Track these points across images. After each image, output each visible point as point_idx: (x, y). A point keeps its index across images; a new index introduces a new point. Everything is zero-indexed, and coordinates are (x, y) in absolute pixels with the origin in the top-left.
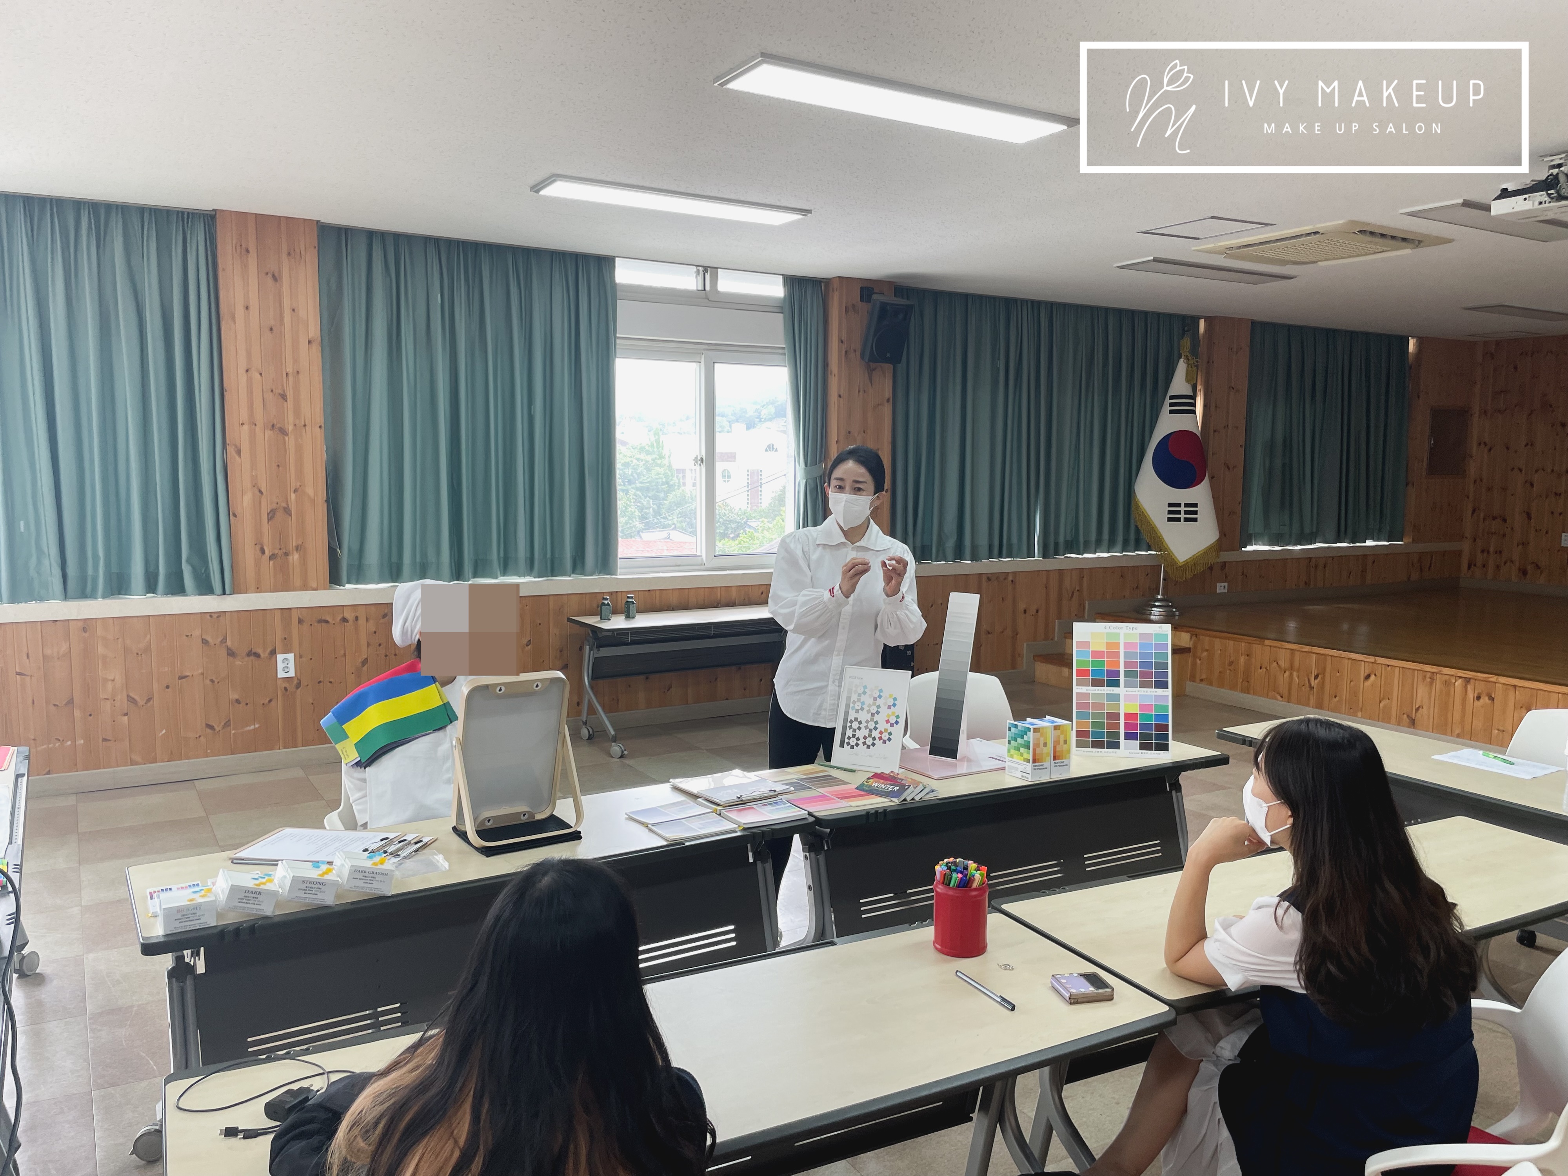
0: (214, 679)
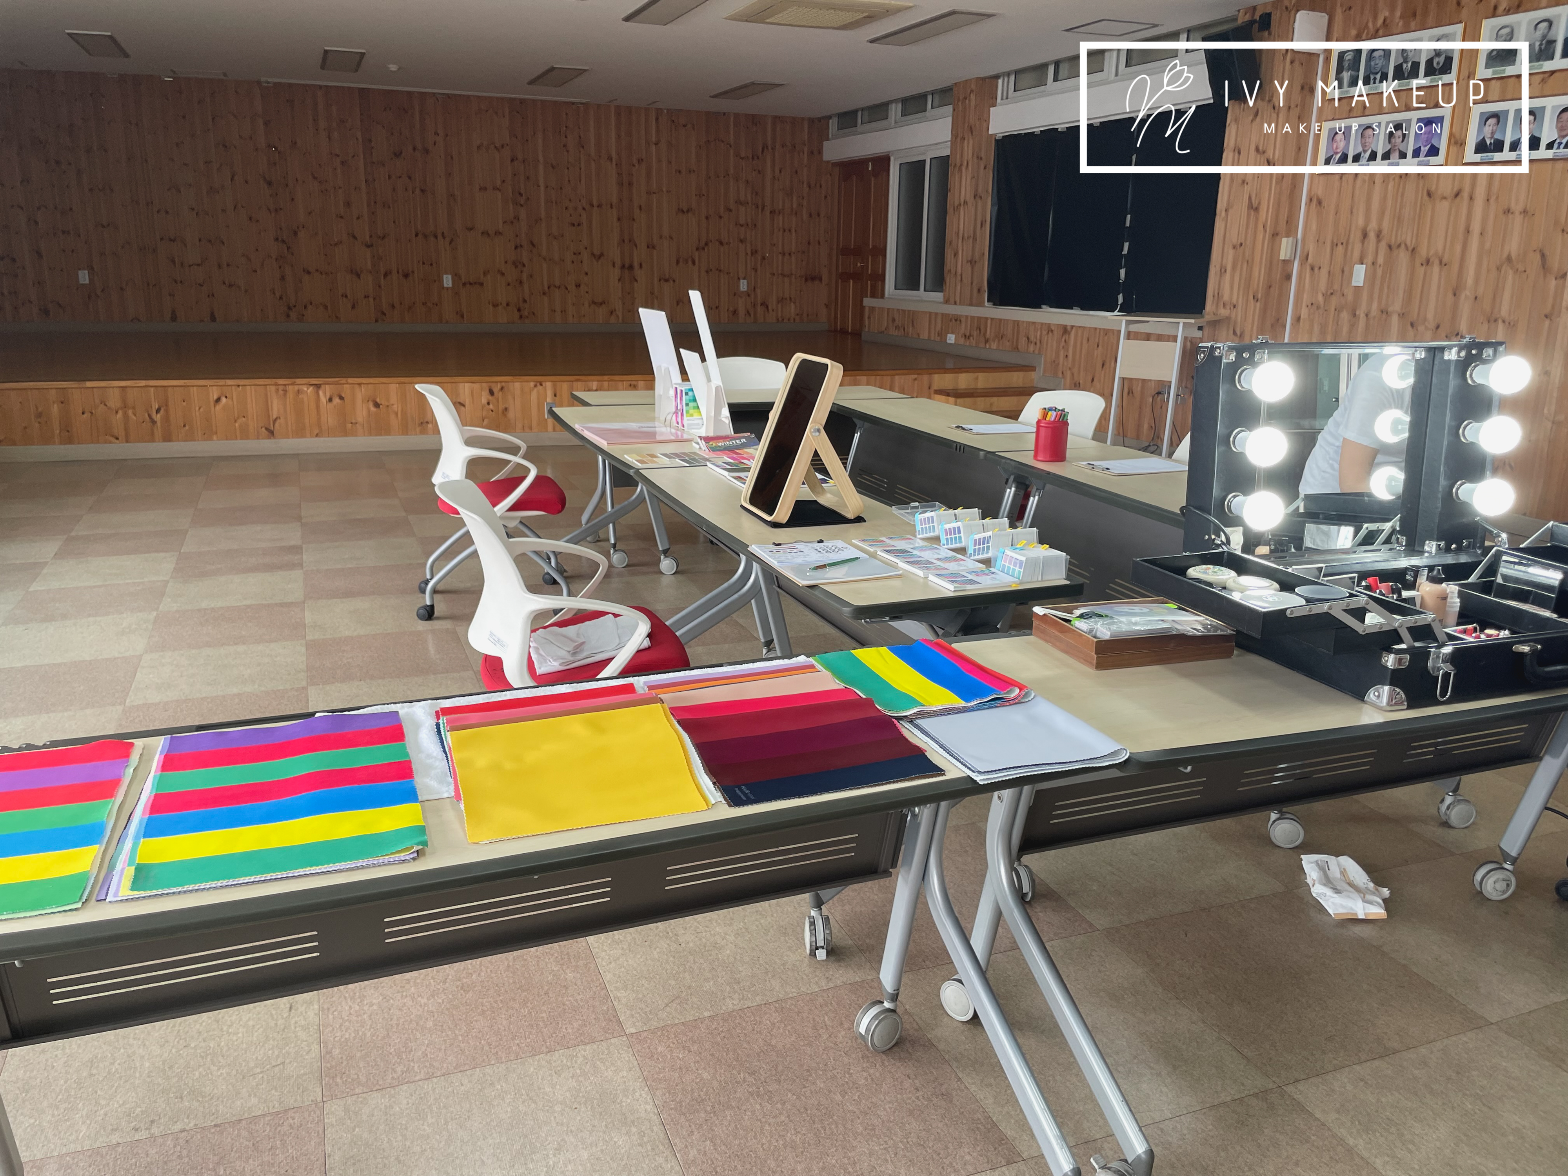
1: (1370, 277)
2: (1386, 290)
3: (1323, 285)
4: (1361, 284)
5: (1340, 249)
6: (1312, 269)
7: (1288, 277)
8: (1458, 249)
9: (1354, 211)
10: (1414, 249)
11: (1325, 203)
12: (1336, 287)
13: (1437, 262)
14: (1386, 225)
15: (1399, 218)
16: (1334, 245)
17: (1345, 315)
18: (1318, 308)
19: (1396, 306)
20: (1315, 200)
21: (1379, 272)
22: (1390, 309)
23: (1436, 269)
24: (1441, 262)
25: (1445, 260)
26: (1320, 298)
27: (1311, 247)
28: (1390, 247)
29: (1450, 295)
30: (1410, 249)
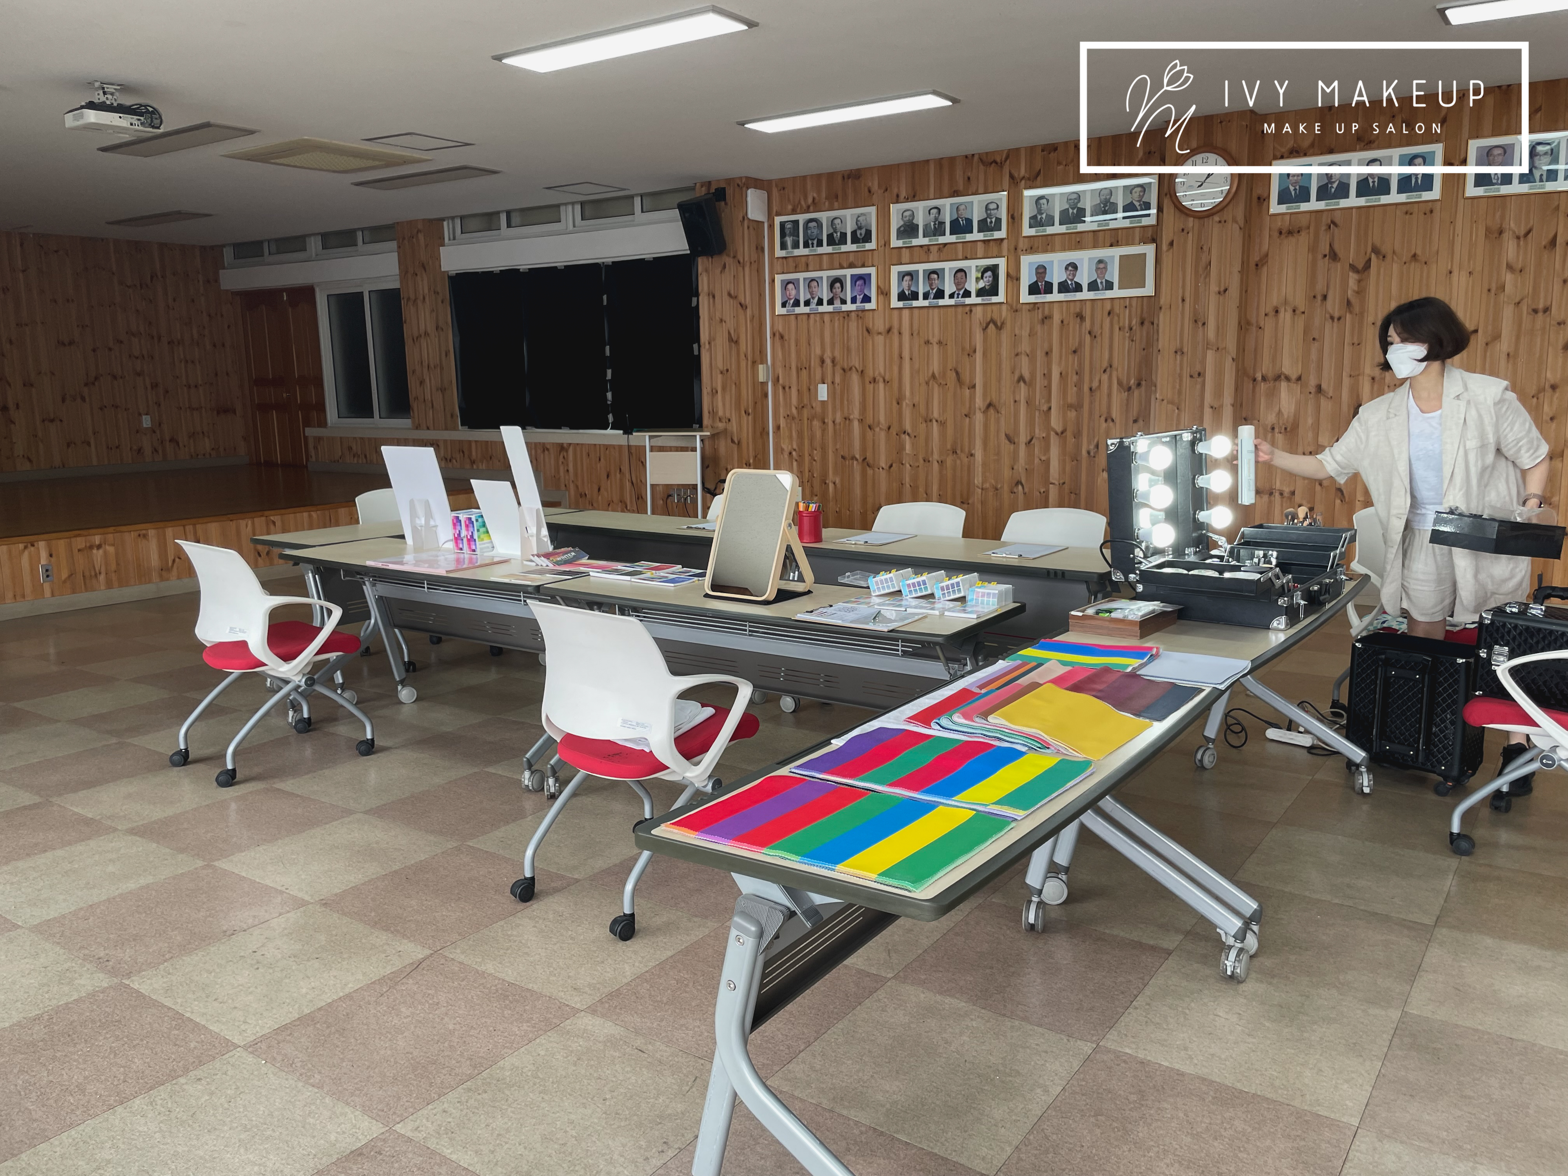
1: (832, 393)
2: (846, 402)
3: (794, 401)
4: (825, 399)
5: (804, 373)
6: (784, 388)
7: (766, 395)
8: (896, 369)
9: (812, 342)
10: (862, 371)
11: (786, 337)
12: (806, 401)
13: (881, 380)
14: (837, 354)
15: (848, 347)
16: (799, 370)
17: (816, 423)
18: (794, 418)
19: (856, 414)
20: (777, 335)
21: (838, 388)
22: (851, 417)
23: (881, 385)
24: (884, 381)
25: (887, 378)
26: (794, 411)
27: (780, 372)
28: (844, 370)
29: (895, 403)
30: (860, 371)
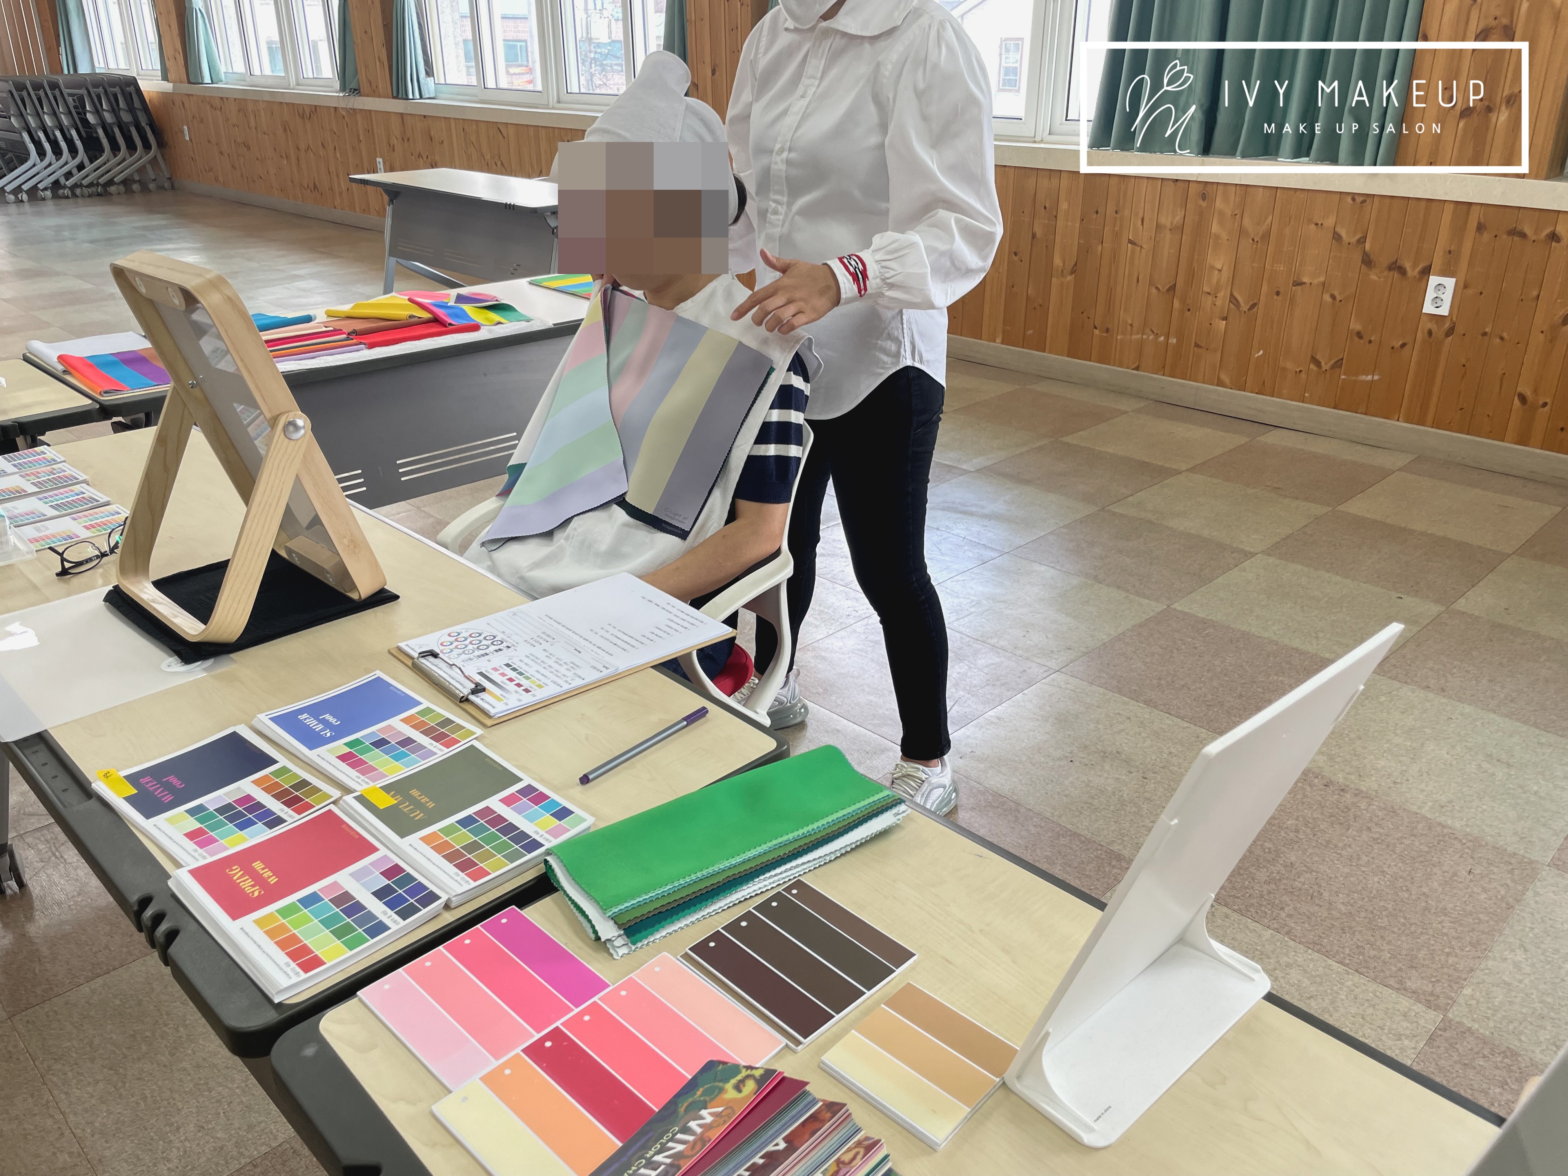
0: (1336, 293)
